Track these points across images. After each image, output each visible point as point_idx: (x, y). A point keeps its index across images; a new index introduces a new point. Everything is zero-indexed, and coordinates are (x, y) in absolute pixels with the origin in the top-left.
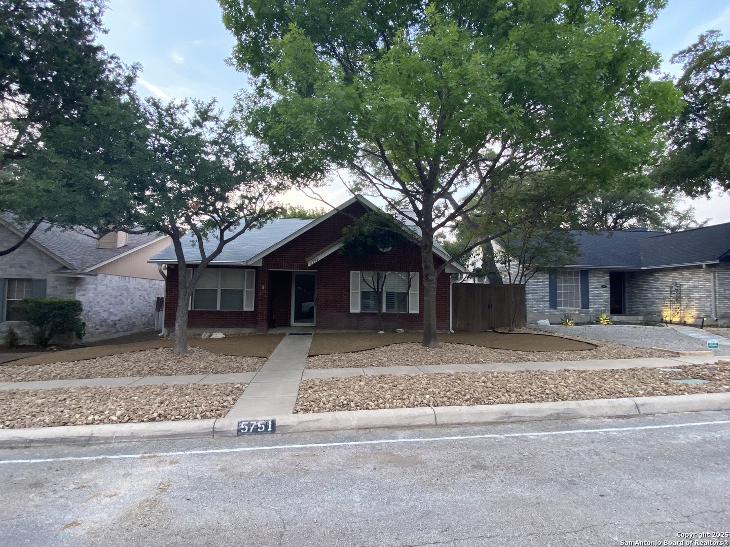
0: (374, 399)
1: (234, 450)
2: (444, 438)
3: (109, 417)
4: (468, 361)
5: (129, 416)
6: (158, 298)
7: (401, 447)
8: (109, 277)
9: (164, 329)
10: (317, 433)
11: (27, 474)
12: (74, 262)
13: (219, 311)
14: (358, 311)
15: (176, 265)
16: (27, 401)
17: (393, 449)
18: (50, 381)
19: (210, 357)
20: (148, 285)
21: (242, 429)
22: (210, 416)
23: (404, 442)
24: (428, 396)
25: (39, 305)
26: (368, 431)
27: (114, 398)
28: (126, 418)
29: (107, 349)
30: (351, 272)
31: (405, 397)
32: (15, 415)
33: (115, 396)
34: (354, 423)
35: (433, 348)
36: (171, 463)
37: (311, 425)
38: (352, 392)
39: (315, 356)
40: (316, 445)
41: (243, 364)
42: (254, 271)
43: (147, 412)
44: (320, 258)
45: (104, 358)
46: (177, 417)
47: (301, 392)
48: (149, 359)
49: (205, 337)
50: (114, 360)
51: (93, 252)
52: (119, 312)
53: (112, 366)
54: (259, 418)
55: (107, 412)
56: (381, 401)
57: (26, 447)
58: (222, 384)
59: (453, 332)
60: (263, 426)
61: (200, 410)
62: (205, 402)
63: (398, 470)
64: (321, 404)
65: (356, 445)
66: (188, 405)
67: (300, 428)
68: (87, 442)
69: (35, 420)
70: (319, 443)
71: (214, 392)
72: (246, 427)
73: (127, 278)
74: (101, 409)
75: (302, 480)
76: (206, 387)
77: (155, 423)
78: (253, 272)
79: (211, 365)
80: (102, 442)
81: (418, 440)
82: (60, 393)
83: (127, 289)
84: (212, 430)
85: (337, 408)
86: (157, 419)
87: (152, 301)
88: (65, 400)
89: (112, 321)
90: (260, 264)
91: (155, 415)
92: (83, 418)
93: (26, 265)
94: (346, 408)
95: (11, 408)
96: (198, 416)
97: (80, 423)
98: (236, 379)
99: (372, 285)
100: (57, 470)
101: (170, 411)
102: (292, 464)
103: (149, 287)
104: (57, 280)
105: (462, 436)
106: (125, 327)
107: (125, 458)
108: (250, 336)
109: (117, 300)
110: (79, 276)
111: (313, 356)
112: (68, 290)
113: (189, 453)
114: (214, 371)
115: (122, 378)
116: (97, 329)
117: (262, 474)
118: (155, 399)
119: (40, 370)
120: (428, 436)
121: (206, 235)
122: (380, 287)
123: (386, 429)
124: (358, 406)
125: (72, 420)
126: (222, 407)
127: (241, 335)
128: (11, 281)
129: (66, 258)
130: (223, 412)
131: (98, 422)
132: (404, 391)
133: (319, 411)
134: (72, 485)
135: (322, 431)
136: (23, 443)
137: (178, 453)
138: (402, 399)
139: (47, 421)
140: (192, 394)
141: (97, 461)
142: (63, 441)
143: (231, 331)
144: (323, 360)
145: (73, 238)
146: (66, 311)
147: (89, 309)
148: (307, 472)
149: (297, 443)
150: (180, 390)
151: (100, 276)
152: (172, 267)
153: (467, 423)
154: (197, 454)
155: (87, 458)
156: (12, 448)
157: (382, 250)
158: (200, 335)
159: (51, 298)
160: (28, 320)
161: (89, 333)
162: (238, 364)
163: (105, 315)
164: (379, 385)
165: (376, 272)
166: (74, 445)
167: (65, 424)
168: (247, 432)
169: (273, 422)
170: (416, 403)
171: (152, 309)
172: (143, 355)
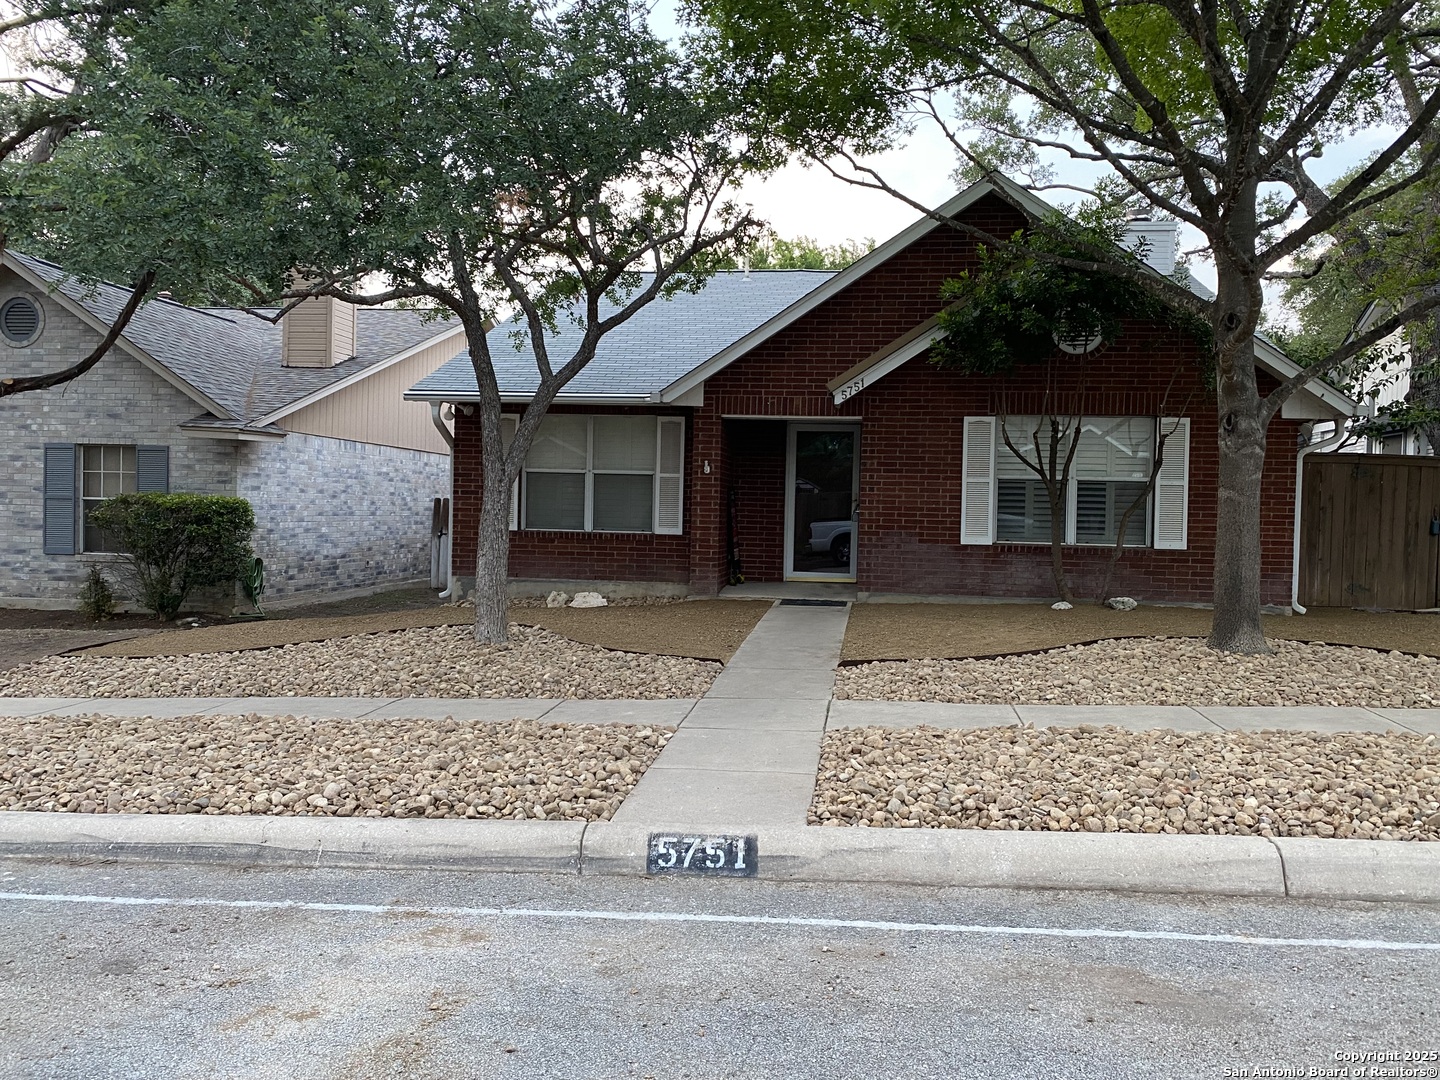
0: (1065, 798)
1: (639, 916)
2: (1325, 942)
3: (305, 797)
4: (1374, 697)
5: (358, 799)
6: (438, 501)
7: (1170, 956)
8: (316, 442)
9: (451, 580)
10: (884, 888)
11: (99, 935)
12: (229, 403)
13: (589, 534)
14: (988, 540)
15: (476, 406)
16: (113, 744)
17: (1142, 962)
18: (174, 700)
19: (569, 653)
20: (411, 466)
21: (661, 856)
22: (568, 812)
23: (1178, 943)
24: (1252, 802)
25: (154, 511)
26: (1048, 895)
27: (323, 750)
28: (351, 804)
29: (313, 628)
30: (967, 419)
31: (1172, 798)
32: (83, 778)
33: (324, 742)
34: (1003, 869)
35: (1247, 655)
36: (466, 937)
37: (864, 862)
38: (988, 775)
39: (862, 662)
40: (884, 926)
41: (657, 674)
42: (682, 420)
43: (403, 792)
44: (871, 377)
45: (303, 645)
46: (481, 809)
47: (827, 764)
48: (412, 654)
49: (556, 604)
50: (327, 652)
51: (275, 377)
52: (342, 537)
53: (320, 667)
54: (708, 830)
55: (303, 783)
56: (1091, 807)
57: (106, 863)
58: (601, 726)
59: (1303, 610)
60: (720, 853)
61: (544, 793)
62: (558, 771)
63: (1172, 1034)
64: (894, 802)
65: (1014, 938)
66: (512, 777)
67: (831, 868)
68: (254, 859)
69: (130, 794)
70: (894, 919)
71: (582, 747)
72: (672, 851)
73: (359, 446)
74: (287, 776)
75: (850, 1031)
76: (559, 731)
77: (423, 822)
78: (679, 424)
79: (571, 673)
80: (289, 862)
81: (1228, 938)
82: (193, 729)
83: (359, 476)
84: (575, 852)
85: (944, 817)
86: (430, 810)
87: (421, 509)
88: (202, 746)
89: (326, 557)
90: (698, 401)
91: (424, 799)
92: (244, 796)
93: (122, 410)
94: (973, 821)
95: (76, 759)
96: (538, 809)
97: (237, 808)
98: (643, 715)
99: (1034, 461)
100: (174, 931)
101: (462, 791)
102: (815, 974)
103: (414, 472)
104: (193, 449)
105: (1388, 938)
106: (359, 576)
107: (346, 912)
108: (674, 603)
109: (335, 502)
110: (242, 437)
111: (855, 663)
112: (220, 473)
113: (513, 912)
114: (580, 691)
115: (345, 698)
116: (291, 578)
117: (723, 997)
118: (425, 756)
119: (153, 670)
120: (1260, 929)
121: (550, 316)
122: (1060, 467)
123: (1111, 897)
124: (1014, 817)
125: (216, 800)
126: (605, 788)
127: (649, 601)
128: (89, 449)
129: (212, 391)
130: (605, 805)
131: (281, 808)
132: (1167, 780)
133: (887, 822)
134: (206, 976)
135: (900, 884)
136: (100, 852)
137: (485, 911)
138: (1162, 806)
139: (156, 797)
140: (521, 748)
141: (276, 913)
142: (196, 853)
143: (623, 589)
144: (886, 677)
145: (227, 341)
146: (215, 527)
147: (269, 526)
148: (862, 1007)
149: (824, 914)
150: (491, 736)
151: (293, 440)
152: (466, 411)
153: (1399, 899)
154: (537, 918)
155: (251, 903)
156: (73, 863)
157: (1070, 350)
158: (543, 597)
159: (179, 496)
160: (132, 548)
161: (272, 587)
162: (643, 676)
163: (309, 542)
164: (1079, 757)
165: (1047, 420)
166: (220, 865)
167: (200, 809)
168: (675, 866)
169: (751, 845)
170: (1212, 819)
171: (424, 532)
172: (398, 641)
